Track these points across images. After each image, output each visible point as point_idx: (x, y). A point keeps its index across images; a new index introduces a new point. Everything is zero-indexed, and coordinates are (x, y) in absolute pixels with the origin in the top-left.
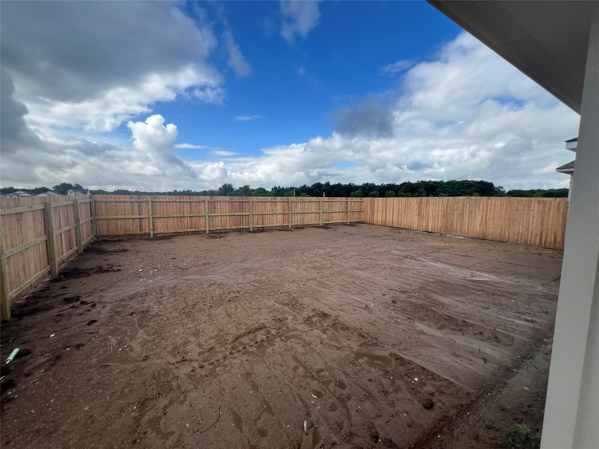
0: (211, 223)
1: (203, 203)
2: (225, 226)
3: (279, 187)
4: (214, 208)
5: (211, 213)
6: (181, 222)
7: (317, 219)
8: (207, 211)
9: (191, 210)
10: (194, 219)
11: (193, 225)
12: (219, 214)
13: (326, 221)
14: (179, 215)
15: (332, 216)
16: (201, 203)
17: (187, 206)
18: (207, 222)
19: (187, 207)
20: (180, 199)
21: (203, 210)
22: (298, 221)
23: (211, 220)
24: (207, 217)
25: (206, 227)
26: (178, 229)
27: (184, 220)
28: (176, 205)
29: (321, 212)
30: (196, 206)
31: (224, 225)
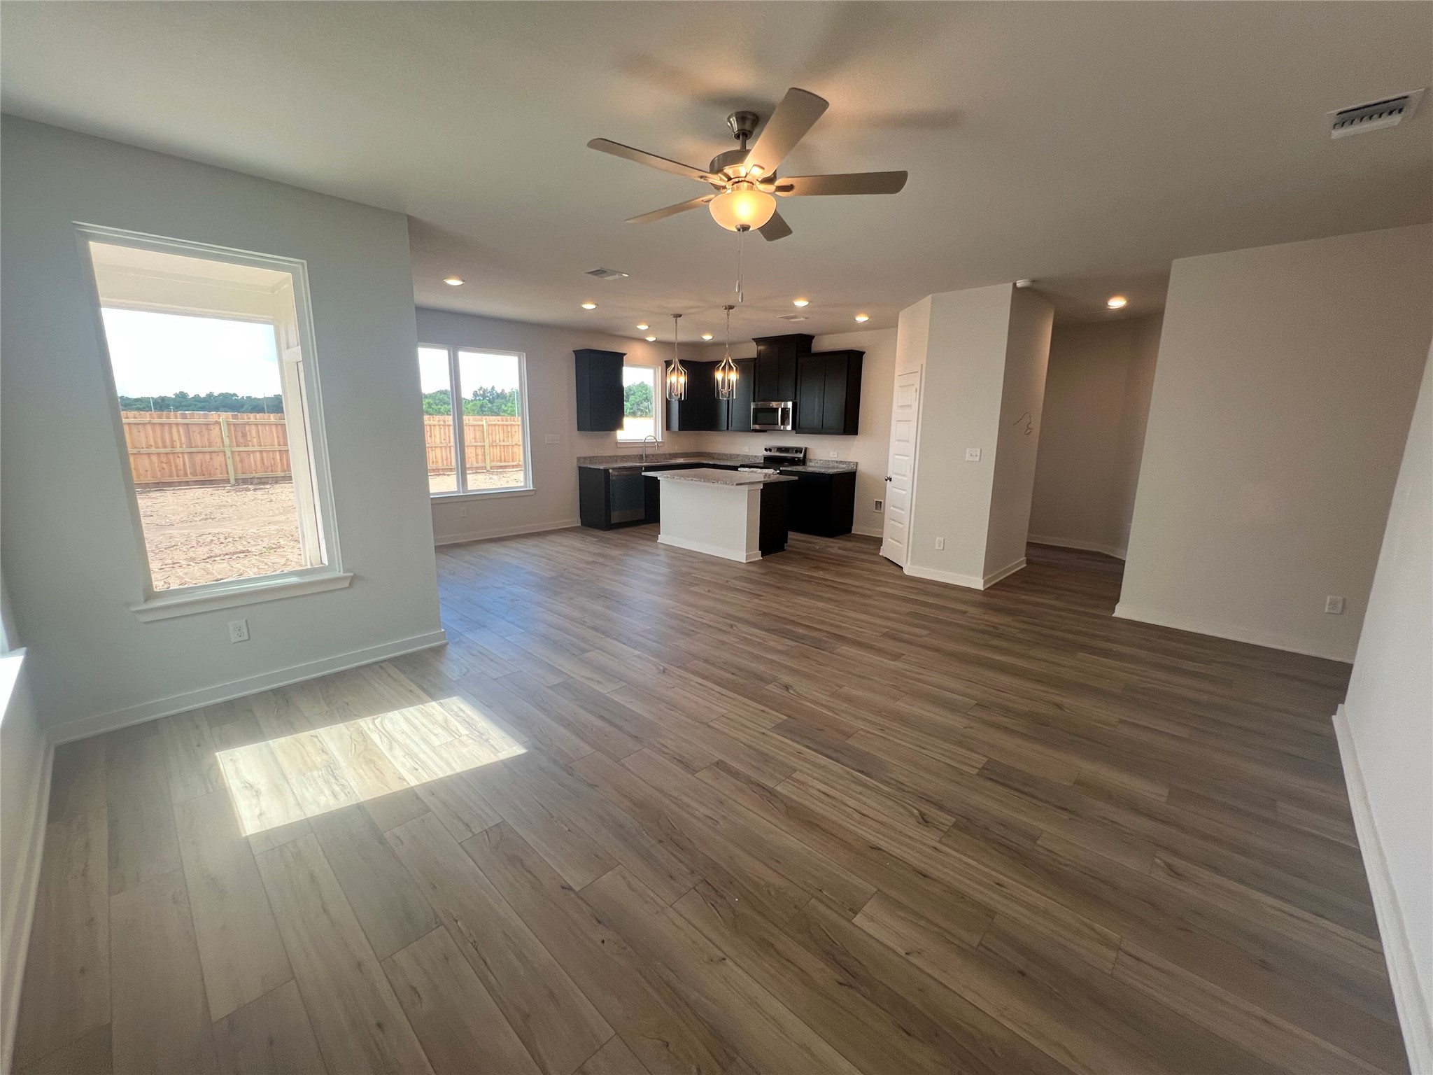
0: (239, 466)
1: (217, 428)
2: (272, 471)
3: (493, 388)
4: (244, 435)
5: (238, 446)
6: (168, 463)
7: (480, 457)
8: (227, 441)
9: (190, 439)
10: (198, 458)
11: (198, 468)
12: (257, 448)
13: (501, 461)
14: (162, 450)
15: (512, 453)
16: (212, 427)
17: (179, 432)
18: (230, 462)
19: (179, 436)
20: (160, 417)
21: (219, 440)
22: (437, 462)
23: (237, 458)
24: (229, 454)
25: (228, 473)
26: (163, 476)
27: (174, 459)
28: (154, 431)
29: (486, 444)
30: (200, 433)
31: (270, 469)
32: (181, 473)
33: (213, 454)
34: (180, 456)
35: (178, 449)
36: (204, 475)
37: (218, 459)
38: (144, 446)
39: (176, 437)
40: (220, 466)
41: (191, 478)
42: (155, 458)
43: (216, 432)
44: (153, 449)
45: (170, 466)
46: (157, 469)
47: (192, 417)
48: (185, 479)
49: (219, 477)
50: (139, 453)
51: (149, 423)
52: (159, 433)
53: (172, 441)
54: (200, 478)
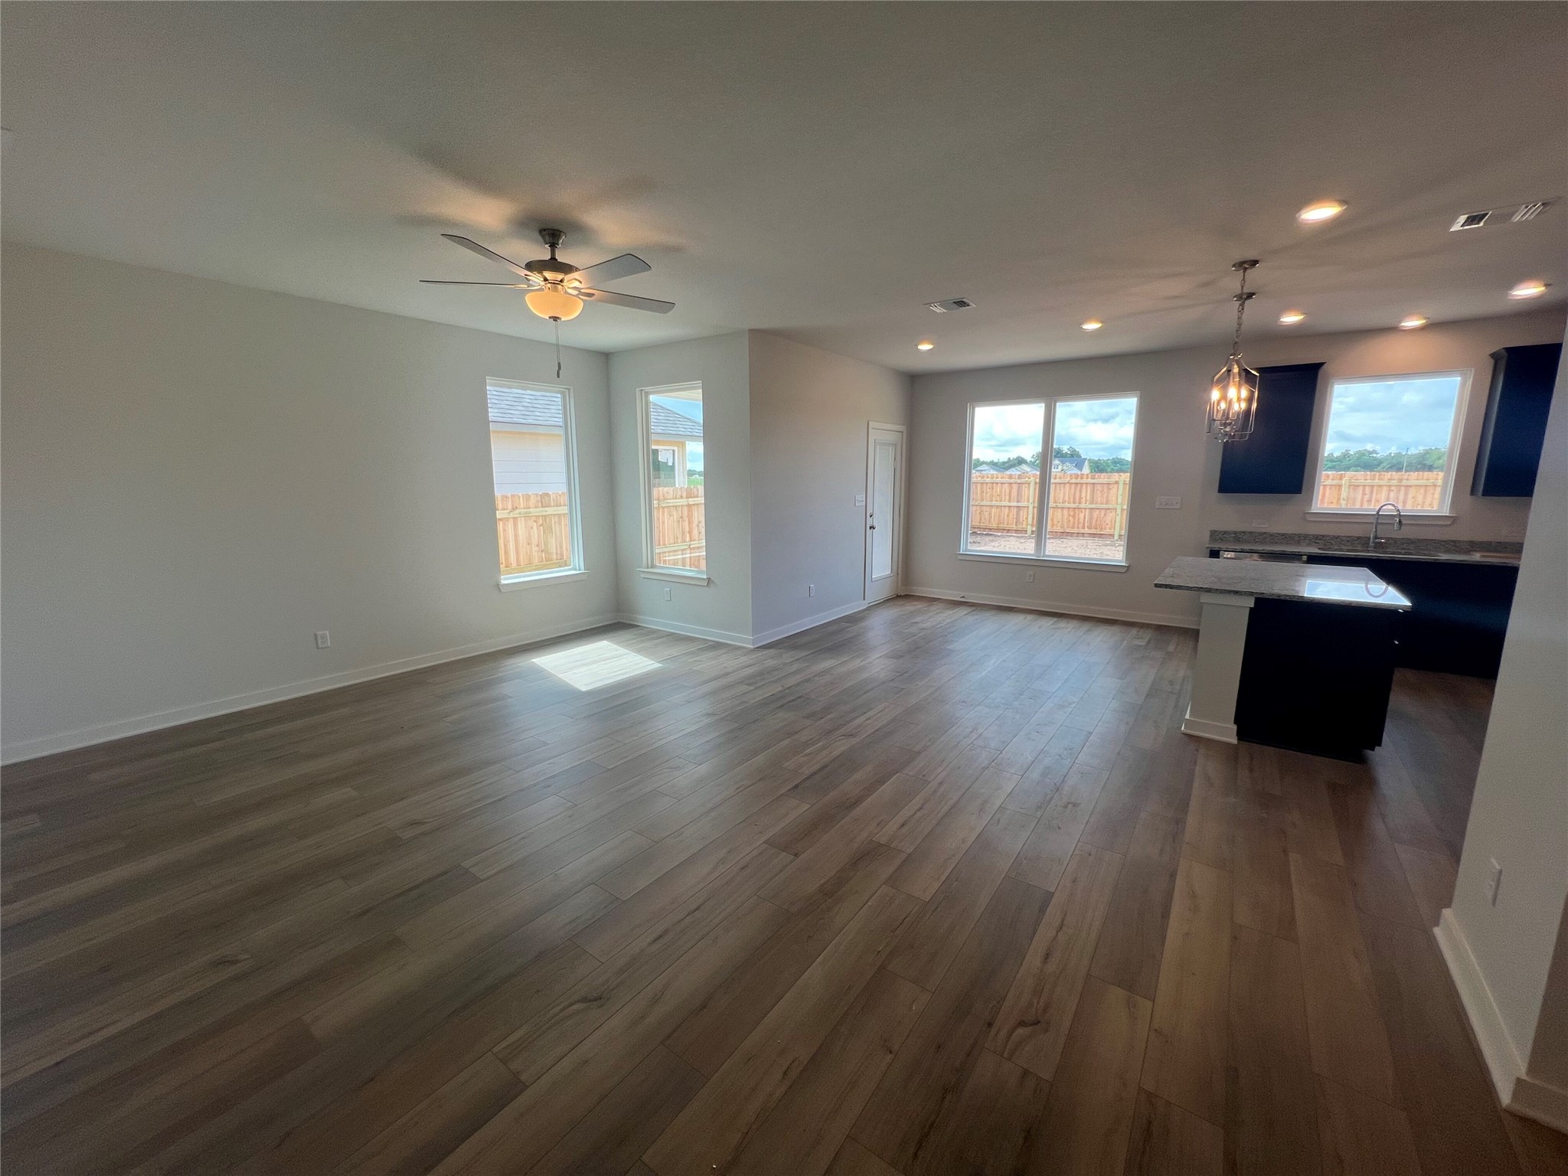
11: (1094, 522)
16: (1111, 486)
30: (1102, 491)
32: (1080, 525)
33: (1108, 511)
34: (1083, 511)
35: (1083, 505)
36: (1096, 529)
37: (1111, 515)
38: (1061, 501)
39: (1083, 495)
40: (1111, 522)
41: (1086, 530)
42: (1066, 512)
43: (1114, 491)
44: (1066, 504)
45: (1075, 519)
46: (1066, 521)
47: (1099, 478)
48: (1082, 531)
49: (1107, 531)
50: (1057, 507)
51: (1068, 483)
52: (1073, 491)
53: (1080, 498)
54: (1093, 531)
